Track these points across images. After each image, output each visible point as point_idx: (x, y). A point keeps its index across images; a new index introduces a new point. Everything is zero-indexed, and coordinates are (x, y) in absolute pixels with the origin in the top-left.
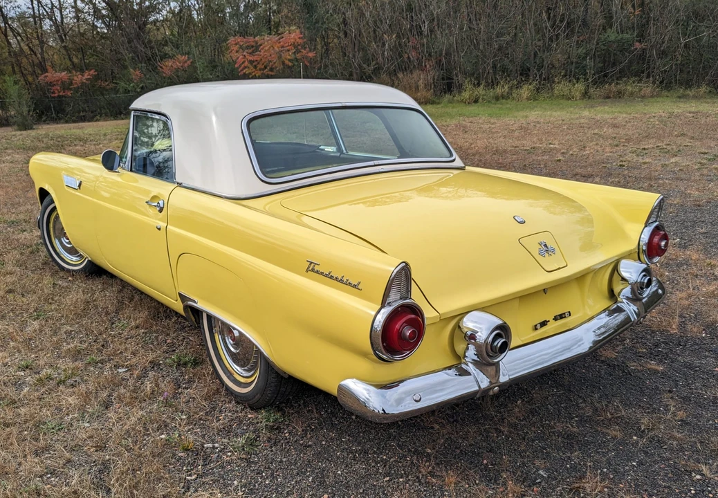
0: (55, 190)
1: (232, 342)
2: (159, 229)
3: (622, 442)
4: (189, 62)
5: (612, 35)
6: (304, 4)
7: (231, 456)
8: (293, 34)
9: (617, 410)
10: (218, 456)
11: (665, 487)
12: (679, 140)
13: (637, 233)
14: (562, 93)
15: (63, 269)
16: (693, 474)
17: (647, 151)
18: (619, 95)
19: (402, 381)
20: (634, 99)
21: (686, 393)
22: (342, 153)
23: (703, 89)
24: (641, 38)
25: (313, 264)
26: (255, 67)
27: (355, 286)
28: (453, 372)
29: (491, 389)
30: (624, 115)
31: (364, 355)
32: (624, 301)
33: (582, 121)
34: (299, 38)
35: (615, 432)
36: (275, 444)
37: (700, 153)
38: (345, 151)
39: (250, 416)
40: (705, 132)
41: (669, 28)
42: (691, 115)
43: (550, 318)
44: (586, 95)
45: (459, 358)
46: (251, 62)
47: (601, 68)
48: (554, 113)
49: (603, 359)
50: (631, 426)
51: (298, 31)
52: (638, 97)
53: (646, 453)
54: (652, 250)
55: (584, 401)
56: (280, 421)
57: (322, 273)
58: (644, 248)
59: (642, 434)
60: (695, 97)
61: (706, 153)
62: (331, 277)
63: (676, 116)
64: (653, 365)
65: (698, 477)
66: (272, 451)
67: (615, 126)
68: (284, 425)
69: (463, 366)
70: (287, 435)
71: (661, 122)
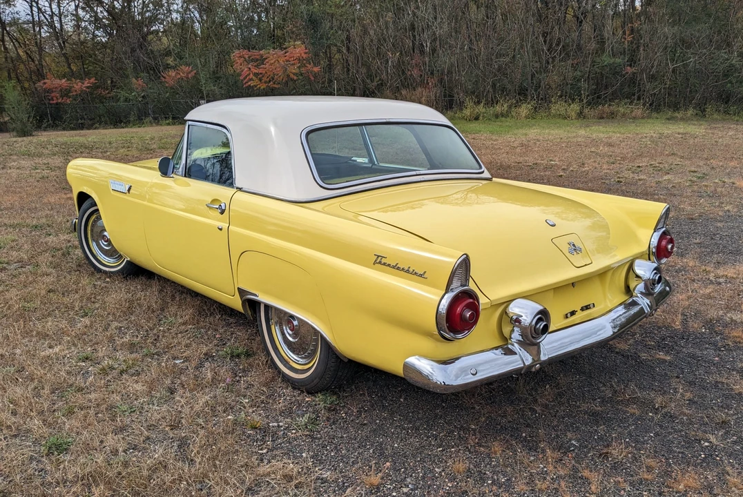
2: (221, 229)
3: (640, 418)
4: (193, 73)
5: (606, 59)
6: (309, 20)
7: (295, 433)
8: (298, 49)
9: (634, 392)
10: (284, 433)
11: (679, 452)
12: (670, 159)
13: (647, 237)
14: (558, 113)
15: (99, 271)
16: (702, 442)
17: (641, 169)
18: (612, 116)
19: (458, 359)
20: (626, 120)
21: (691, 378)
22: (374, 164)
23: (690, 112)
24: (632, 62)
25: (380, 258)
26: (260, 80)
27: (421, 276)
28: (499, 352)
29: (533, 366)
30: (618, 135)
31: (428, 334)
32: (639, 295)
33: (579, 139)
35: (633, 409)
36: (334, 423)
37: (690, 171)
38: (376, 163)
39: (307, 399)
40: (693, 152)
41: (658, 54)
42: (680, 136)
43: (578, 308)
44: (581, 115)
45: (506, 340)
46: (256, 74)
47: (595, 90)
48: (552, 132)
49: (617, 350)
50: (648, 405)
51: (303, 46)
52: (630, 119)
53: (661, 426)
54: (660, 252)
55: (604, 385)
56: (336, 403)
57: (389, 265)
58: (654, 250)
59: (656, 411)
60: (682, 119)
61: (695, 172)
62: (398, 268)
63: (665, 137)
64: (661, 355)
65: (707, 444)
66: (332, 428)
67: (610, 145)
68: (340, 406)
69: (510, 346)
70: (343, 415)
71: (653, 142)
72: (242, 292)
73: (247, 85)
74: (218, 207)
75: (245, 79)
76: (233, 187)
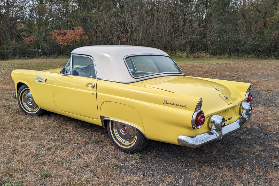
0: (28, 83)
1: (123, 131)
2: (93, 94)
3: (248, 156)
4: (36, 39)
5: (194, 36)
6: (83, 19)
7: (131, 167)
8: (79, 30)
9: (243, 149)
10: (127, 167)
11: (266, 166)
12: (224, 72)
13: (244, 95)
14: (179, 56)
15: (27, 114)
16: (272, 163)
17: (215, 76)
18: (199, 57)
20: (204, 58)
21: (260, 144)
22: (135, 71)
23: (226, 56)
24: (204, 37)
25: (166, 101)
26: (64, 42)
27: (184, 107)
28: (207, 134)
29: (220, 138)
30: (203, 64)
32: (244, 114)
33: (189, 65)
34: (82, 32)
35: (245, 154)
36: (144, 163)
37: (232, 76)
39: (131, 155)
40: (231, 70)
41: (214, 35)
42: (225, 64)
43: (227, 119)
44: (187, 57)
45: (210, 129)
46: (62, 39)
47: (191, 47)
48: (178, 63)
49: (232, 135)
50: (250, 152)
51: (81, 29)
52: (205, 58)
53: (257, 159)
55: (232, 147)
56: (142, 156)
57: (170, 104)
59: (253, 154)
60: (223, 58)
61: (234, 76)
62: (175, 105)
63: (220, 64)
64: (247, 137)
65: (274, 163)
66: (144, 165)
67: (201, 67)
68: (144, 157)
69: (211, 131)
70: (146, 160)
71: (216, 66)
72: (102, 117)
73: (59, 44)
74: (91, 86)
75: (58, 41)
76: (96, 78)
